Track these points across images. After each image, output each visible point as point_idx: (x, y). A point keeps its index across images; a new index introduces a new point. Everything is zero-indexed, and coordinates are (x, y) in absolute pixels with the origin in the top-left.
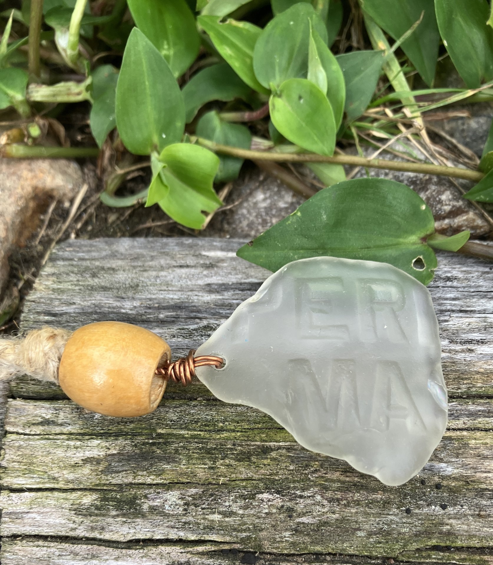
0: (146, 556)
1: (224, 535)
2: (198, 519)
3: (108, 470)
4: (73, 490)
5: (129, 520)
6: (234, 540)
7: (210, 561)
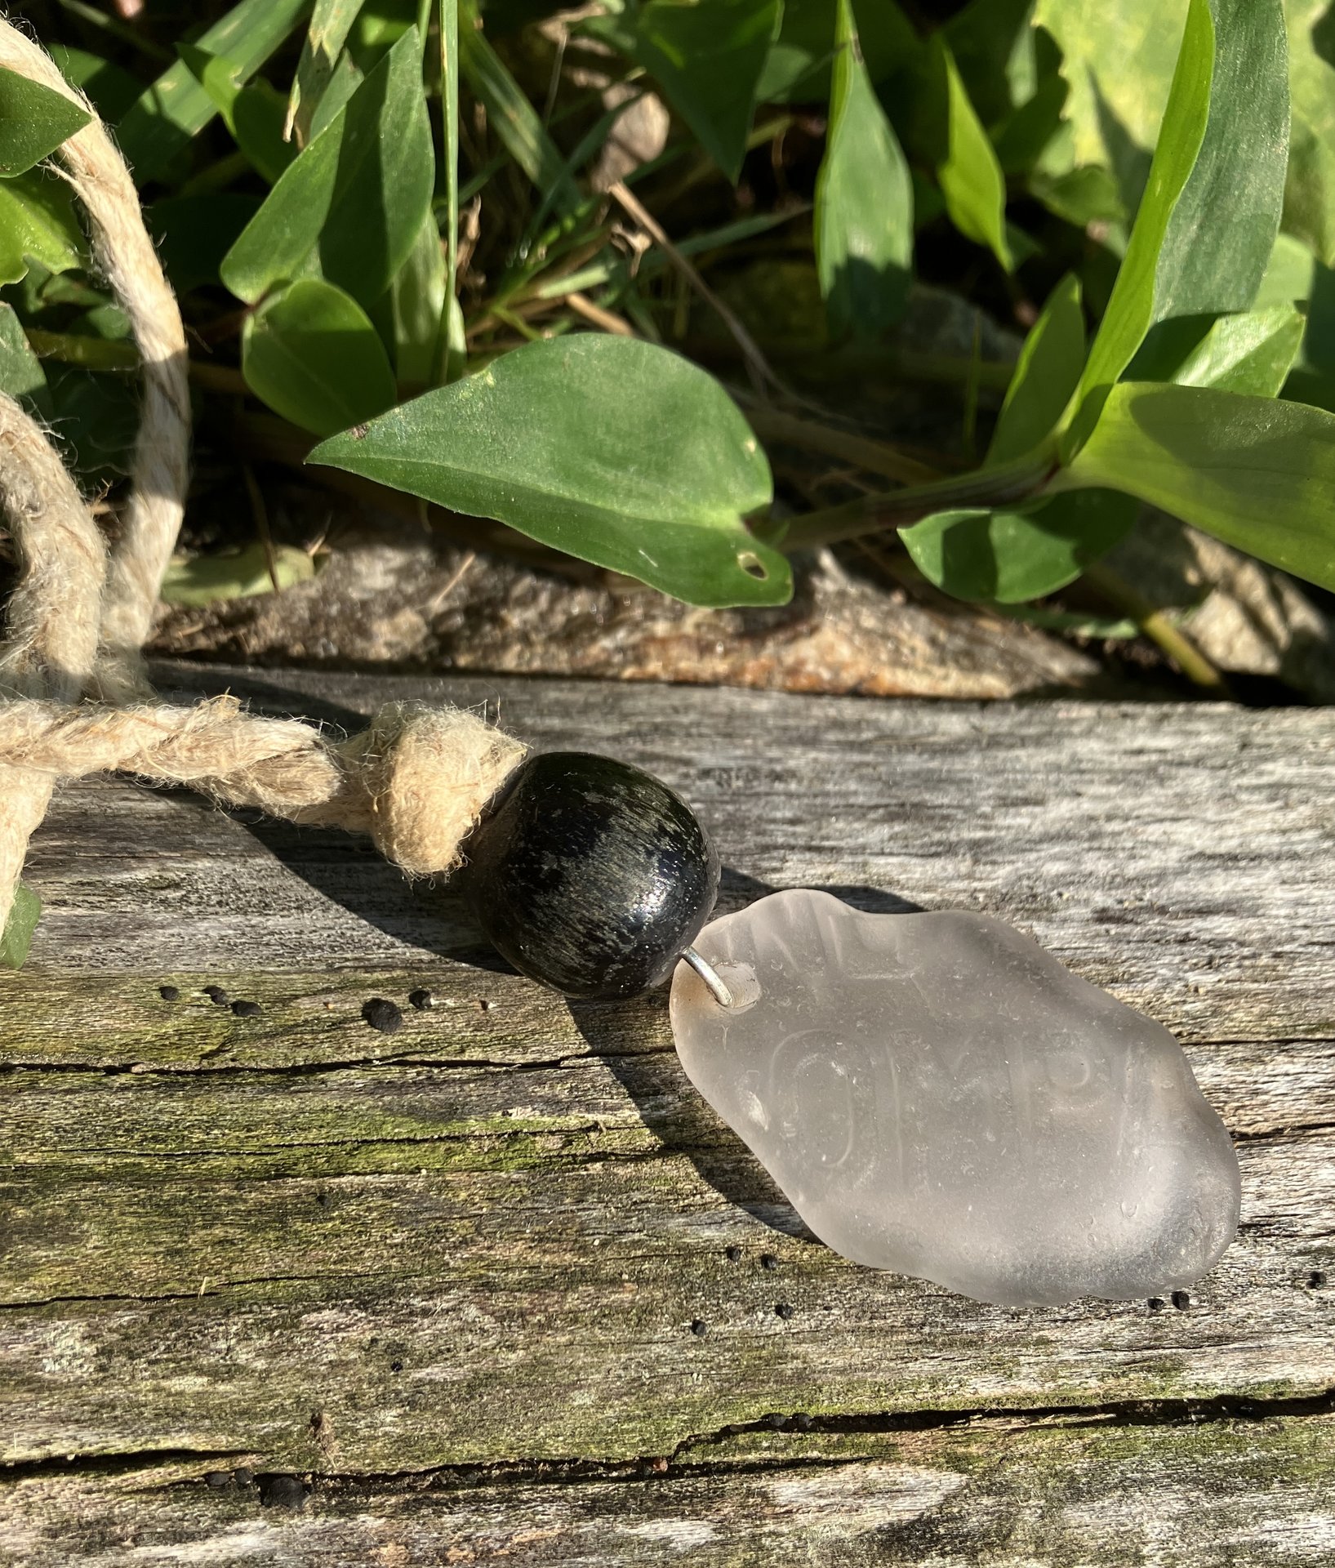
1: (212, 1432)
2: (137, 1392)
6: (239, 1442)
7: (174, 1510)
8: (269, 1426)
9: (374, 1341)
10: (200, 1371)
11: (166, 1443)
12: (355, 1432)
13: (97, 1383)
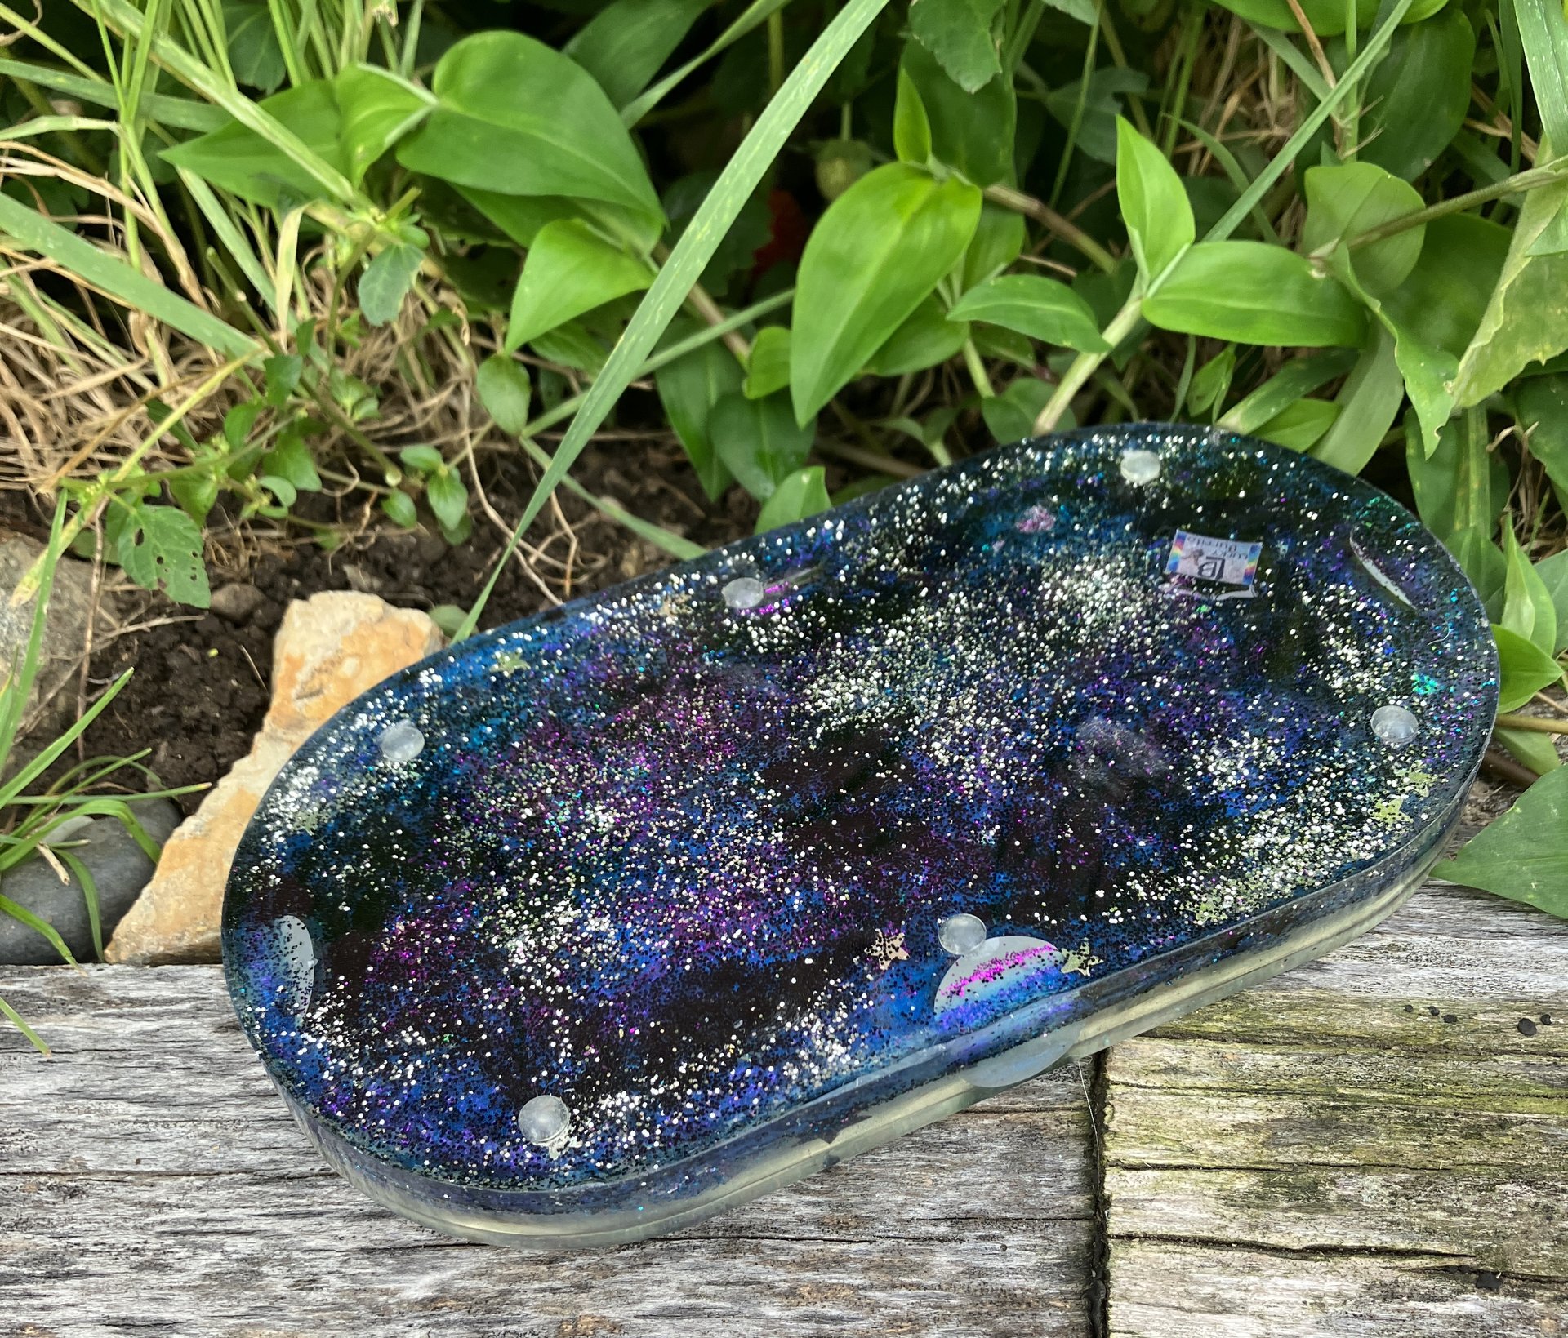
0: (1332, 1270)
1: (1450, 1243)
2: (1411, 1217)
3: (1272, 1142)
4: (1220, 1169)
5: (1307, 1216)
6: (1466, 1251)
7: (1429, 1283)
8: (1480, 1243)
9: (1537, 1204)
10: (1443, 1209)
11: (1426, 1247)
12: (1527, 1253)
13: (1390, 1210)
